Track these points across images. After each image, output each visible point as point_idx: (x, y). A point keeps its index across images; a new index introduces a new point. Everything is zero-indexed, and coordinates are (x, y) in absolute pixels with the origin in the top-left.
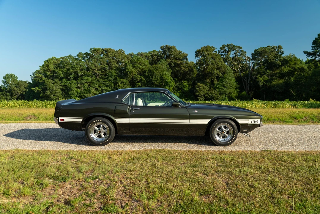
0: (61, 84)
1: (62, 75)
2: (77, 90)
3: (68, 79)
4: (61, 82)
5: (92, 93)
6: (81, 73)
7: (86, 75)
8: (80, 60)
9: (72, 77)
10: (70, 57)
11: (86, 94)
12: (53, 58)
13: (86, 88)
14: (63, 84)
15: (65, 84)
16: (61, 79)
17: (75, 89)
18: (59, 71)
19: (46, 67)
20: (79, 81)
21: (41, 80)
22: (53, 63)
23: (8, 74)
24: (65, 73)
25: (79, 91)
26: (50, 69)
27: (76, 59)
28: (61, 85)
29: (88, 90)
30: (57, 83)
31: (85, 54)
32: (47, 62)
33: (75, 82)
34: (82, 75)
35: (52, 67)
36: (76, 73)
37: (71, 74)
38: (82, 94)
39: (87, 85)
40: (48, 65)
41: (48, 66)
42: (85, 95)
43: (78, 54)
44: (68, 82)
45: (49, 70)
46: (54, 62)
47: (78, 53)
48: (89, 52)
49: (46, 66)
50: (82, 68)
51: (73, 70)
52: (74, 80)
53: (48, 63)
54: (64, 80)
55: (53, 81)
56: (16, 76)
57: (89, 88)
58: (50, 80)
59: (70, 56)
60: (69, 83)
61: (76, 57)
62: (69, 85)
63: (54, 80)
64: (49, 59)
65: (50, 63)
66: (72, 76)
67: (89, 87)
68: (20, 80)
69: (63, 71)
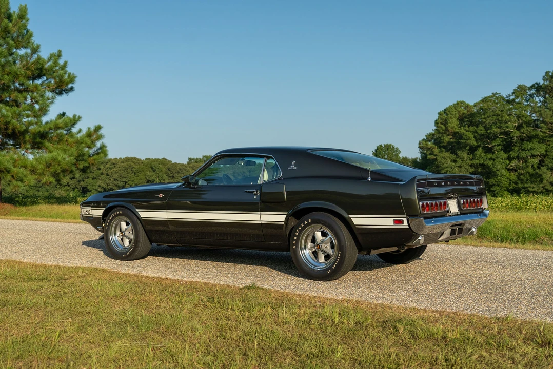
0: (473, 162)
1: (473, 142)
2: (510, 175)
3: (489, 150)
4: (471, 156)
5: (545, 182)
6: (517, 134)
7: (530, 138)
8: (518, 103)
9: (498, 145)
10: (495, 98)
11: (529, 185)
12: (458, 103)
13: (531, 171)
14: (477, 162)
15: (482, 162)
16: (472, 150)
17: (504, 172)
18: (467, 133)
19: (442, 126)
20: (513, 154)
21: (431, 154)
22: (457, 115)
23: (381, 146)
24: (481, 135)
25: (513, 176)
26: (449, 128)
27: (509, 102)
28: (471, 166)
29: (537, 173)
30: (462, 159)
31: (533, 86)
32: (445, 113)
33: (505, 156)
34: (522, 140)
35: (454, 124)
36: (507, 134)
37: (495, 137)
38: (520, 185)
39: (536, 161)
40: (446, 120)
41: (445, 123)
42: (527, 187)
43: (515, 90)
44: (489, 157)
45: (448, 131)
46: (459, 112)
47: (515, 87)
48: (542, 83)
49: (442, 124)
50: (521, 122)
51: (500, 127)
52: (502, 152)
53: (447, 115)
54: (480, 151)
55: (455, 156)
56: (397, 149)
57: (537, 171)
58: (447, 155)
59: (494, 95)
60: (490, 159)
61: (510, 96)
62: (490, 163)
63: (456, 154)
64: (450, 107)
65: (449, 116)
66: (498, 141)
67: (539, 168)
68: (404, 156)
69: (476, 132)
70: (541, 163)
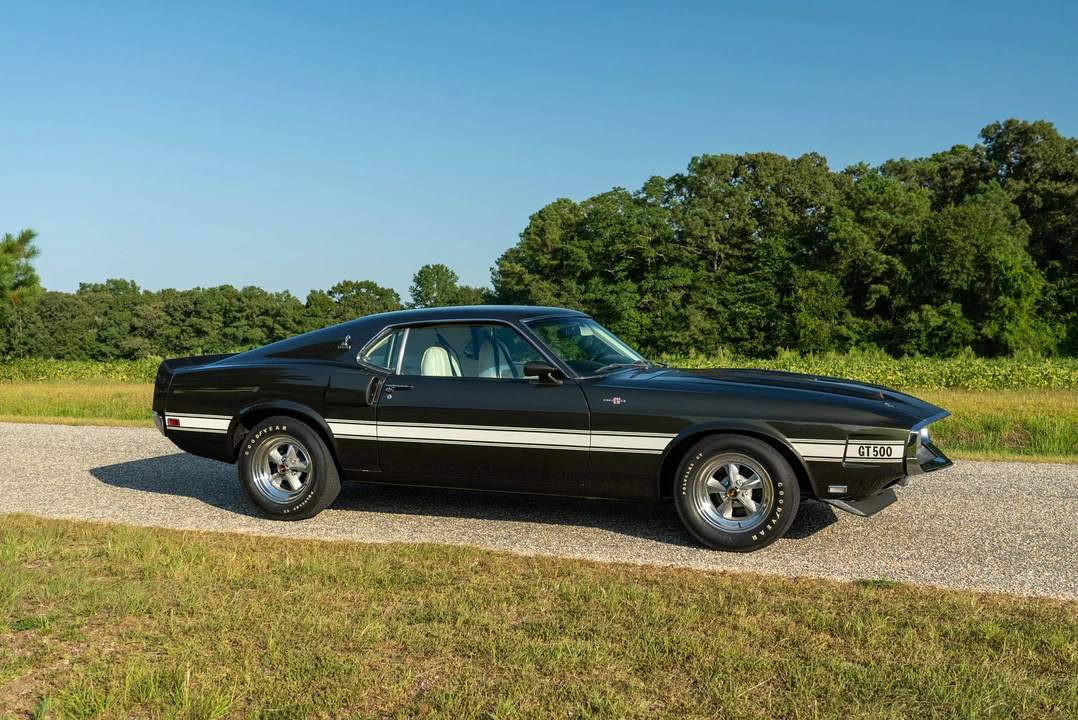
0: (586, 296)
1: (587, 265)
2: (641, 317)
3: (610, 279)
4: (583, 288)
5: (692, 328)
6: (653, 253)
7: (672, 262)
8: (650, 205)
9: (623, 271)
10: (618, 195)
11: (670, 333)
12: (559, 202)
13: (672, 310)
14: (592, 296)
15: (599, 296)
16: (585, 278)
17: (633, 313)
18: (576, 250)
19: (537, 238)
20: (646, 285)
21: (518, 284)
22: (560, 221)
23: (428, 267)
24: (598, 254)
25: (646, 320)
26: (549, 243)
27: (639, 203)
28: (584, 302)
29: (680, 315)
30: (569, 292)
31: (672, 180)
32: (540, 217)
33: (634, 287)
34: (659, 262)
35: (554, 235)
36: (636, 253)
37: (619, 259)
38: (657, 334)
39: (676, 296)
40: (542, 229)
41: (541, 232)
42: (667, 337)
43: (646, 184)
44: (610, 289)
45: (546, 246)
46: (562, 216)
47: (647, 179)
48: (686, 174)
49: (536, 234)
50: (657, 234)
51: (625, 243)
52: (629, 281)
53: (544, 221)
54: (595, 280)
55: (558, 288)
56: (453, 274)
57: (682, 311)
58: (545, 284)
59: (616, 190)
60: (612, 292)
61: (639, 193)
62: (613, 298)
63: (560, 283)
64: (548, 207)
65: (548, 221)
66: (624, 264)
67: (684, 306)
68: (464, 286)
69: (590, 248)
70: (686, 300)
